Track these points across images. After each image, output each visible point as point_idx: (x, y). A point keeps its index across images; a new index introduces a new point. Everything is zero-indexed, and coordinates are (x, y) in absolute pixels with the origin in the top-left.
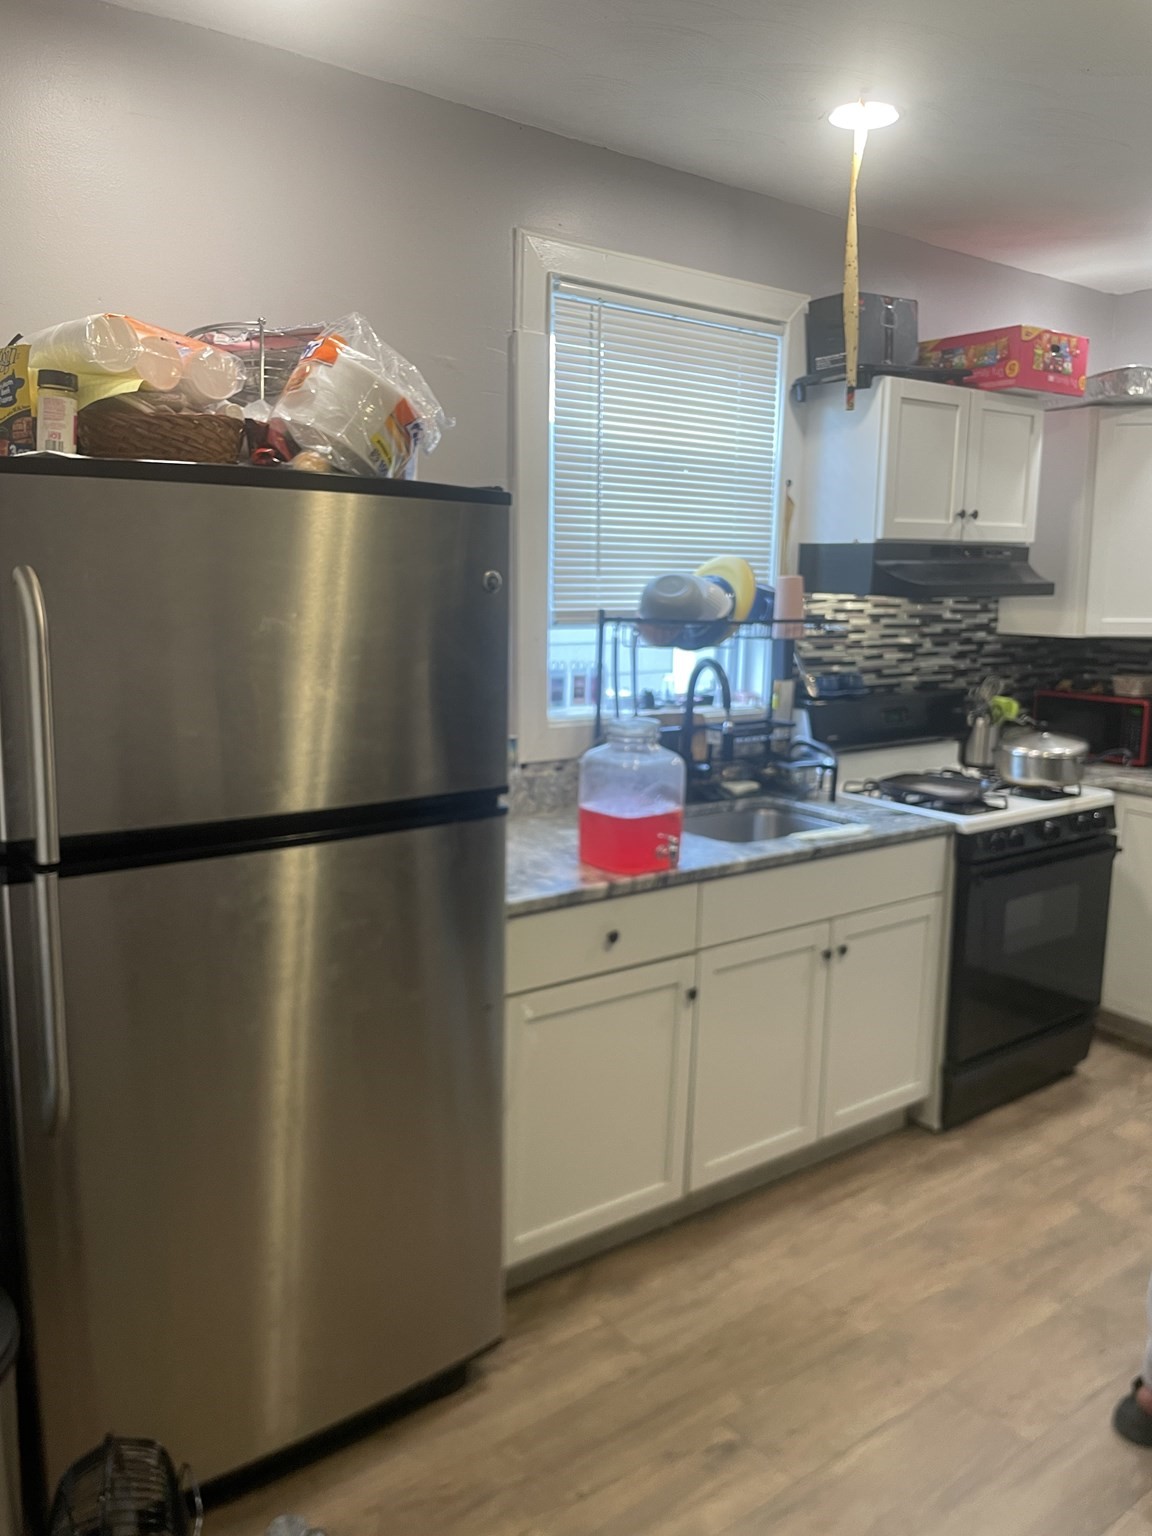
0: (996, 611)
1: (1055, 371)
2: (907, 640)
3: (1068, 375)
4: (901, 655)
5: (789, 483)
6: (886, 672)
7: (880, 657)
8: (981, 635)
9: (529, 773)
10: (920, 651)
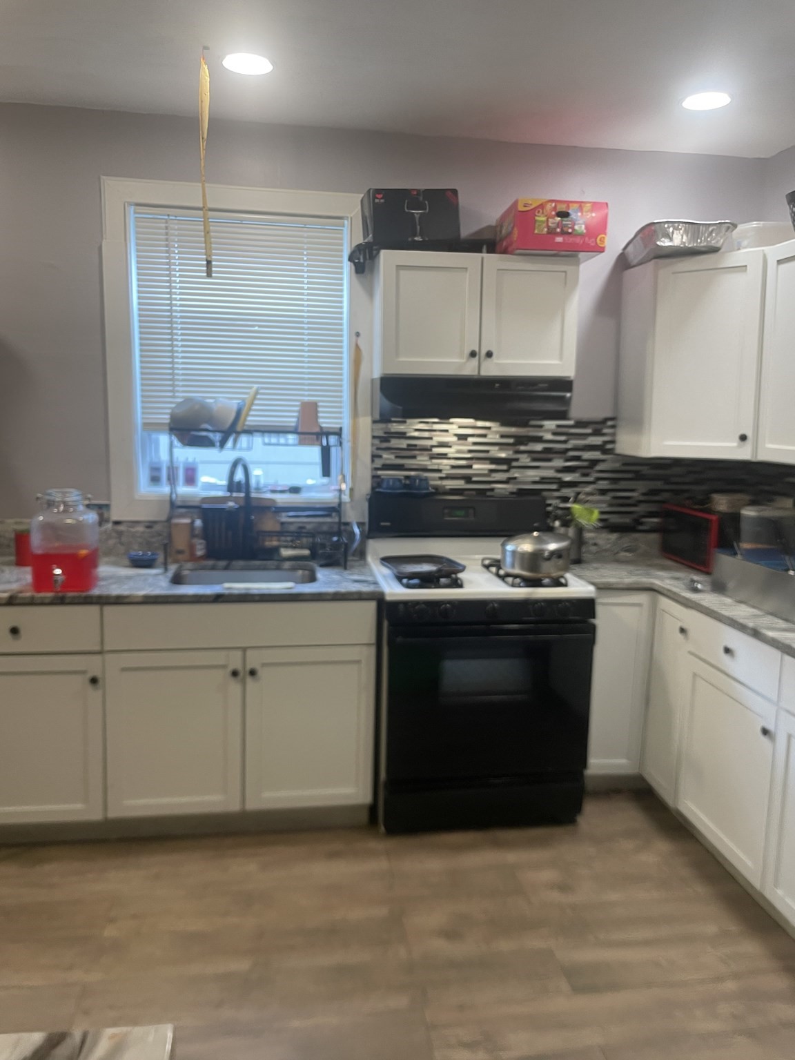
0: (614, 434)
1: (563, 233)
2: (503, 455)
3: (581, 235)
4: (493, 467)
5: (358, 334)
6: (475, 479)
7: (470, 467)
8: (596, 455)
9: (121, 528)
10: (514, 464)
